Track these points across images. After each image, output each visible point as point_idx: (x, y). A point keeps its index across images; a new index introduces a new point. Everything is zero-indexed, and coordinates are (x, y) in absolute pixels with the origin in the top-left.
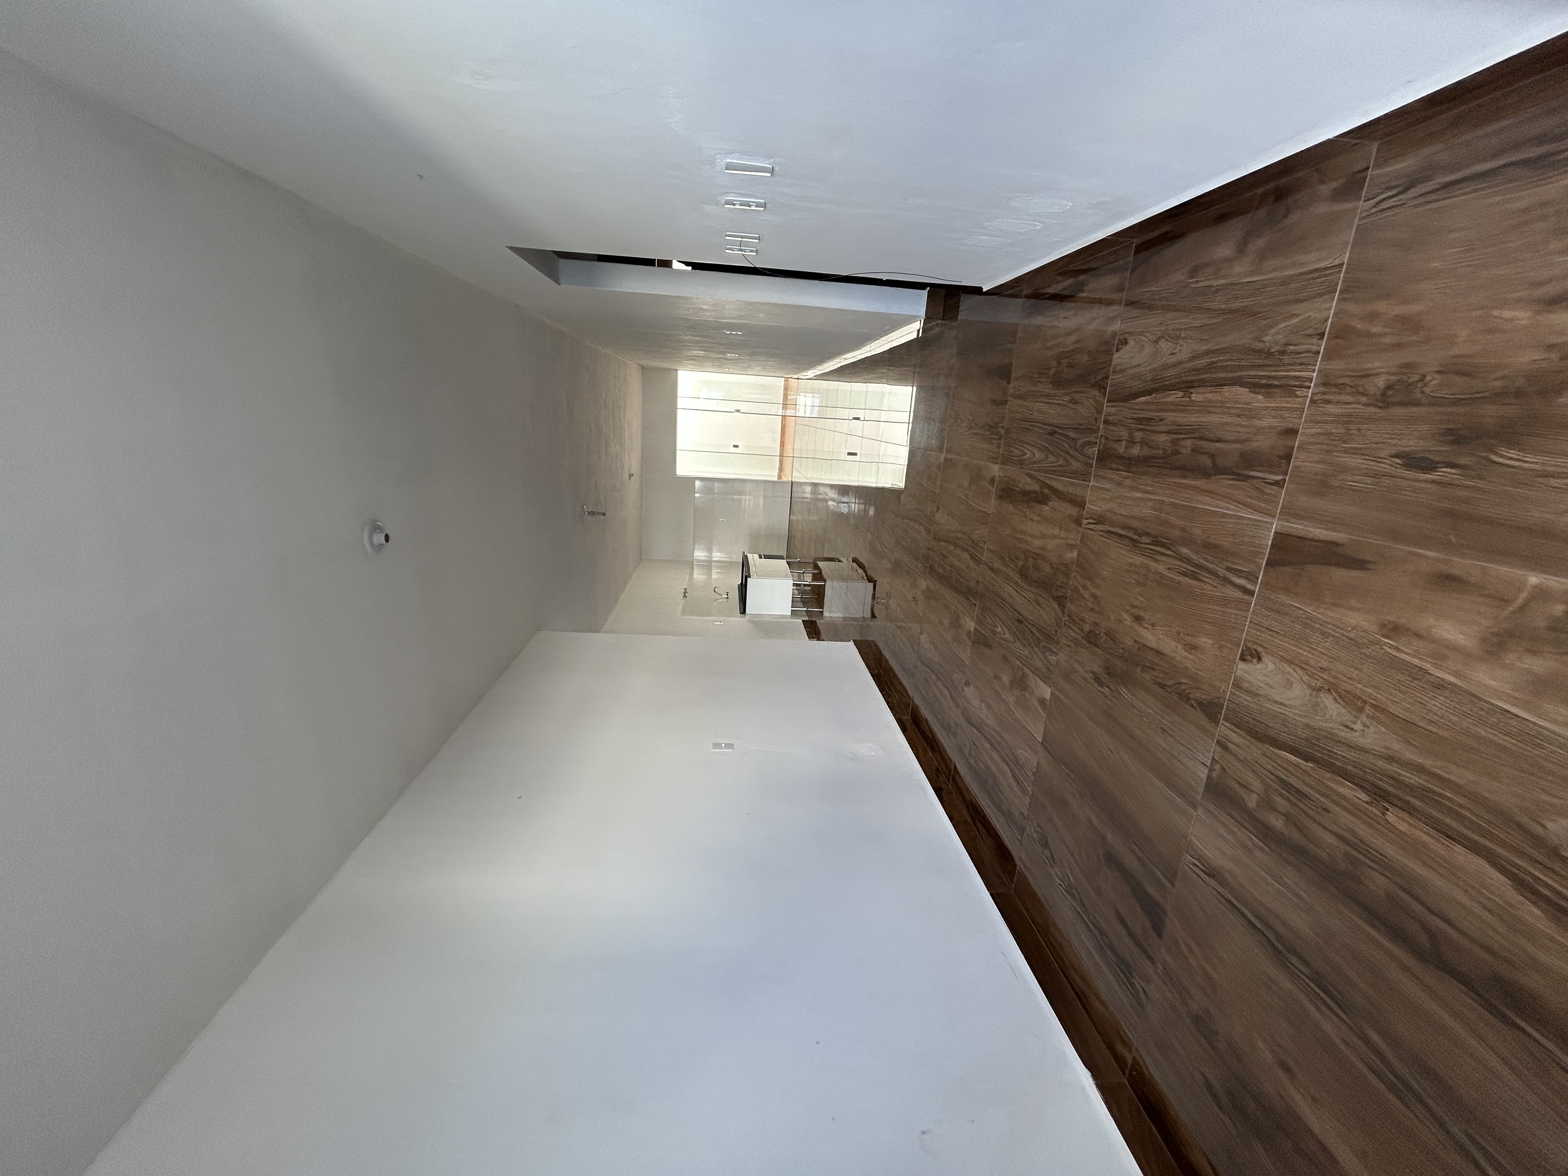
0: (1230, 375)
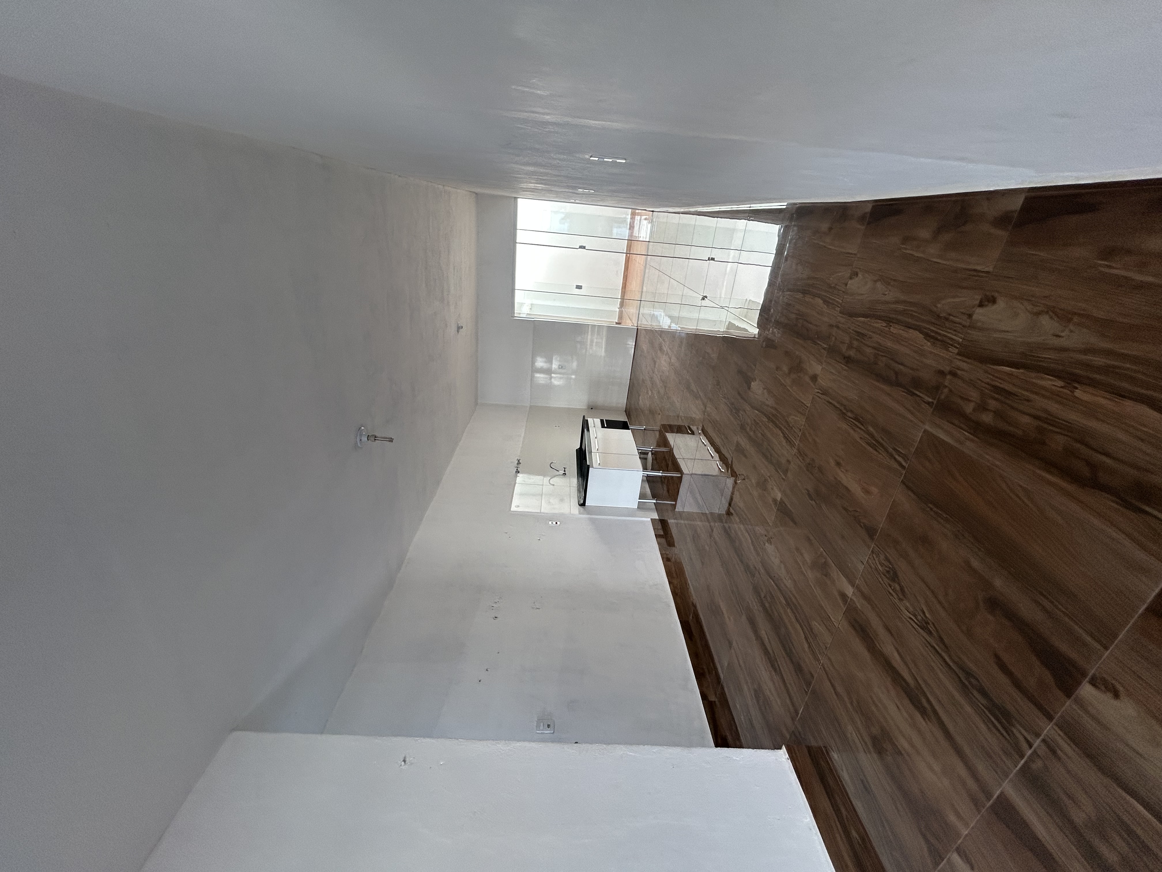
0: (915, 323)
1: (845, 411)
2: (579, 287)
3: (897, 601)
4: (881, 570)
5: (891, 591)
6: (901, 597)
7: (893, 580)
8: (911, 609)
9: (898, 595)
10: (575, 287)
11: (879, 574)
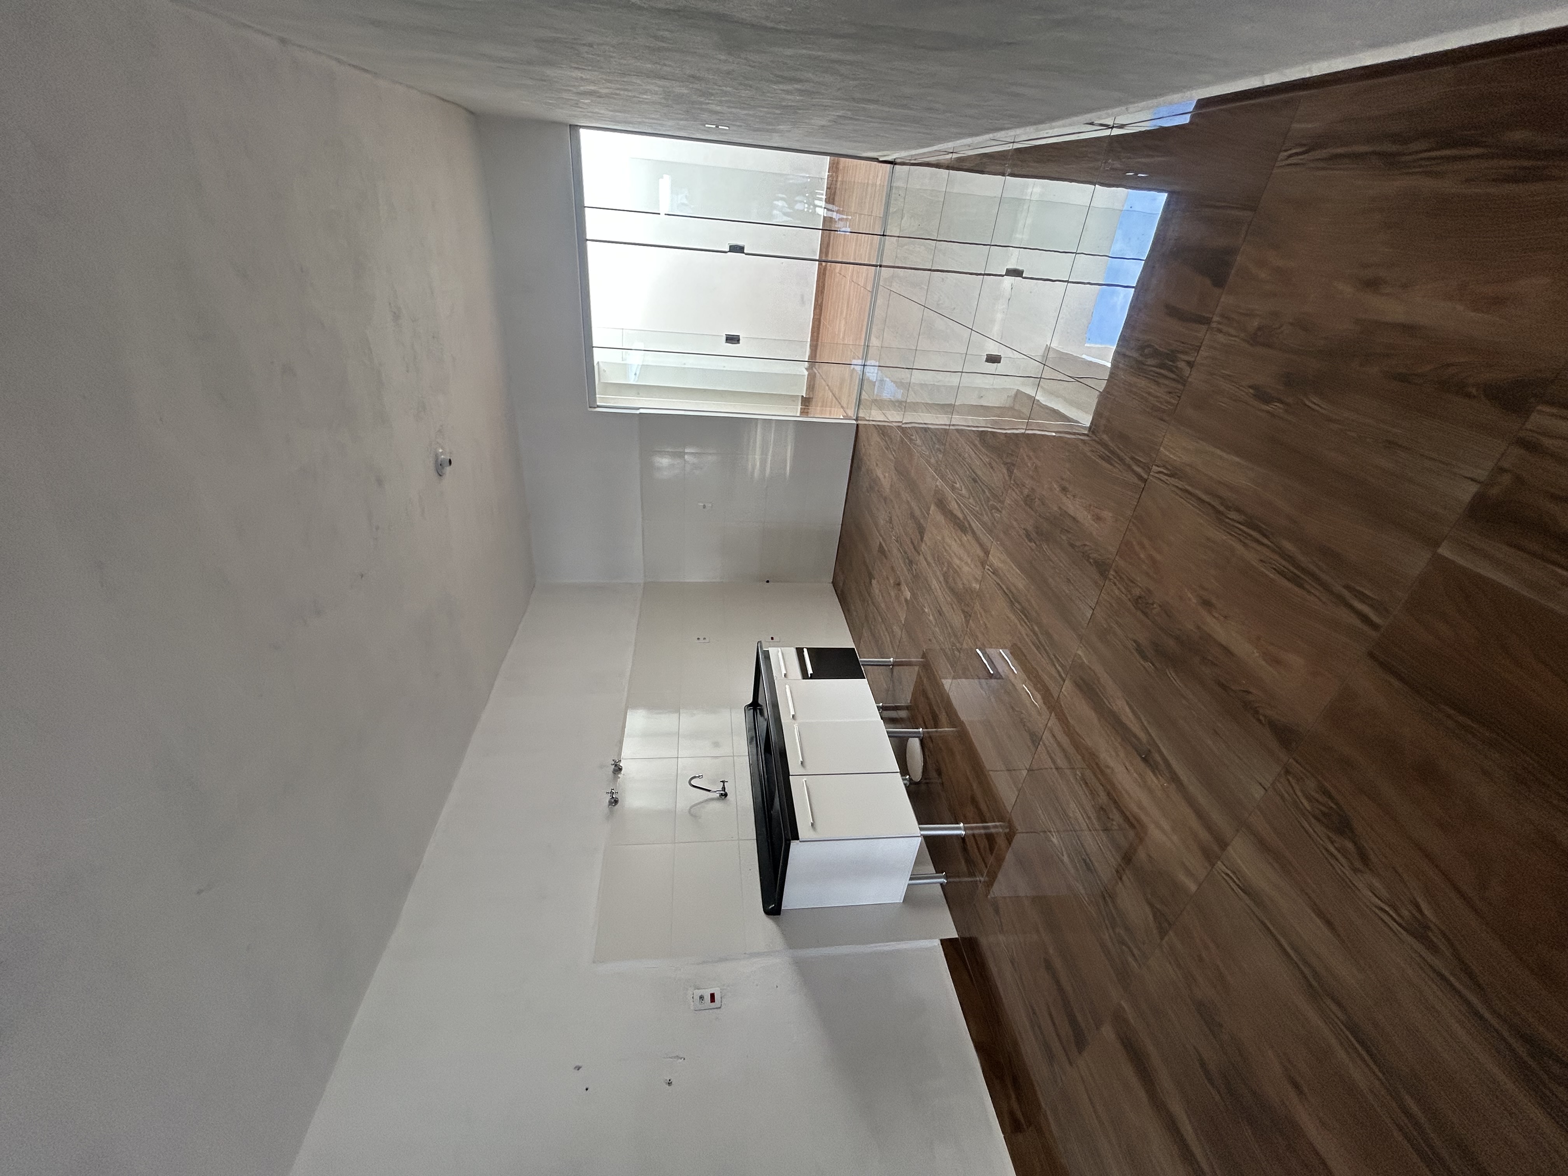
1: (1222, 509)
2: (732, 339)
3: (1348, 872)
4: (1309, 808)
5: (1335, 852)
6: (1358, 864)
7: (1340, 832)
8: (1384, 893)
9: (1352, 864)
10: (724, 339)
11: (1303, 814)
